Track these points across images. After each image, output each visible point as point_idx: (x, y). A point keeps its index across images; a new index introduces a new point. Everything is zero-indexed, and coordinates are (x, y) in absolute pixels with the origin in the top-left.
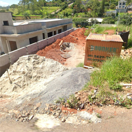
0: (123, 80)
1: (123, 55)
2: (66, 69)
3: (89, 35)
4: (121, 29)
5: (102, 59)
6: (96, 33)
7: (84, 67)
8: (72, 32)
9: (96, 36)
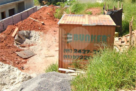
0: (123, 85)
1: (117, 46)
2: (27, 77)
3: (62, 16)
4: (111, 7)
5: (86, 54)
6: (73, 13)
7: (59, 71)
8: (34, 13)
9: (74, 17)
